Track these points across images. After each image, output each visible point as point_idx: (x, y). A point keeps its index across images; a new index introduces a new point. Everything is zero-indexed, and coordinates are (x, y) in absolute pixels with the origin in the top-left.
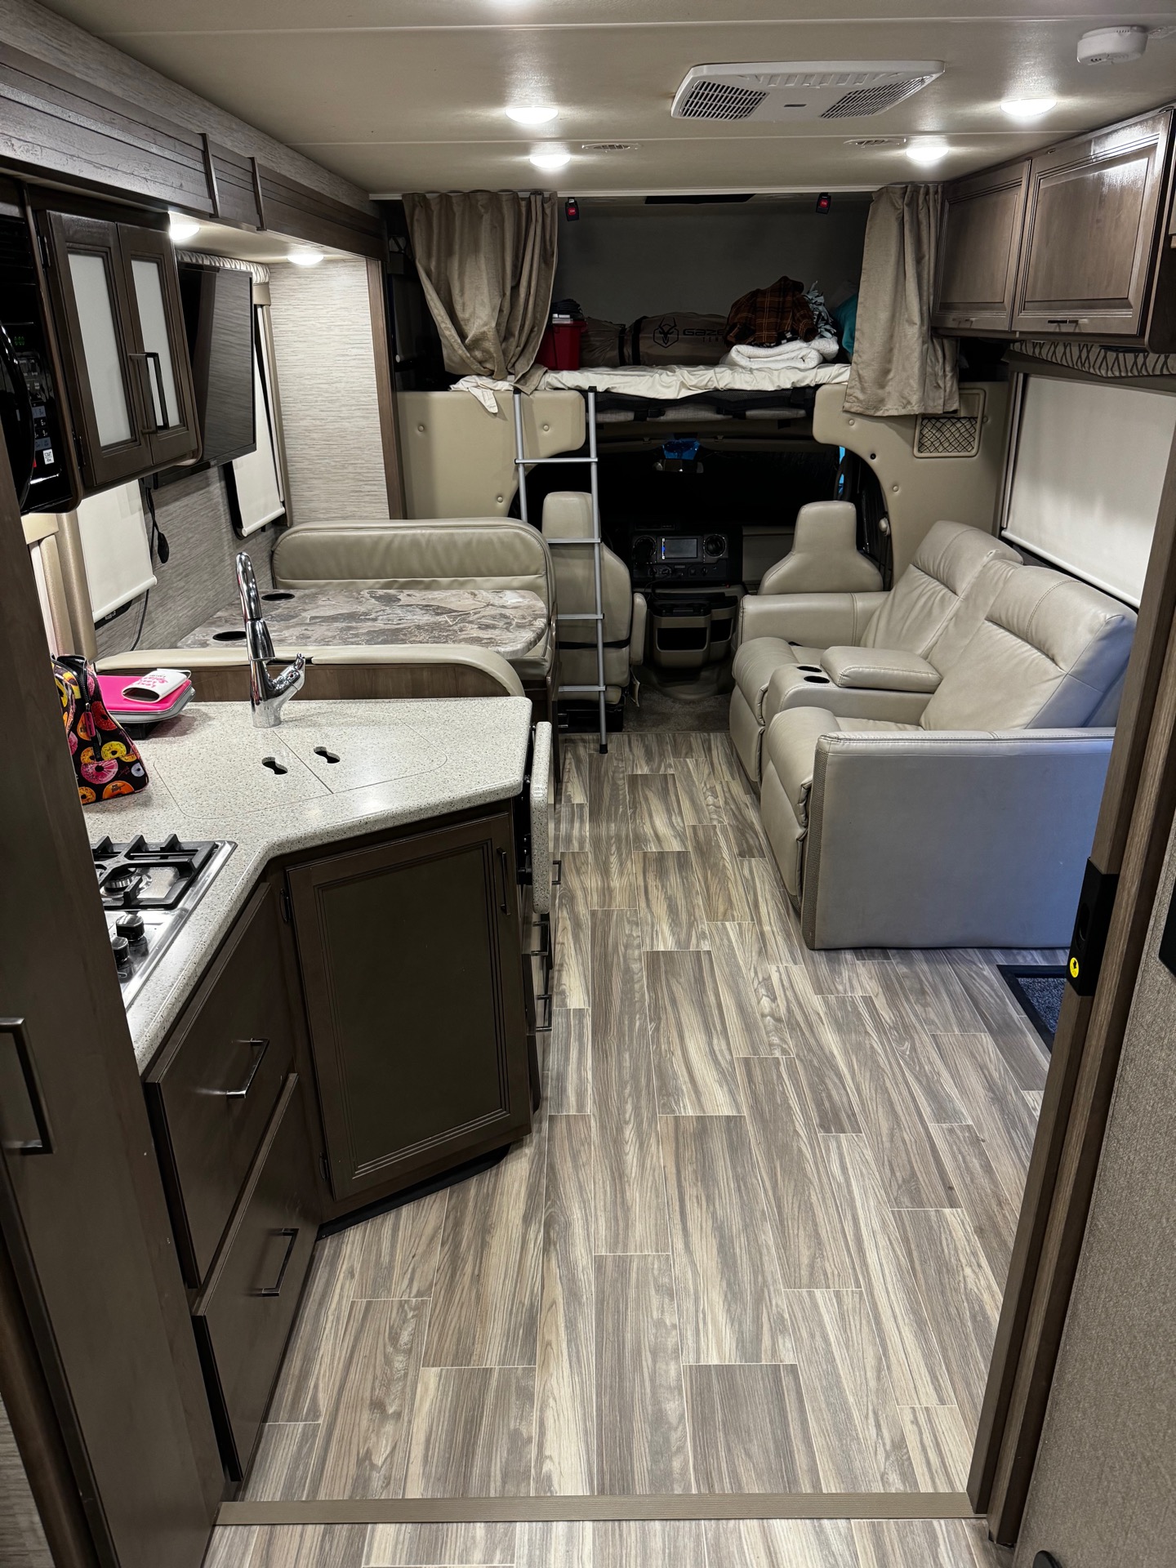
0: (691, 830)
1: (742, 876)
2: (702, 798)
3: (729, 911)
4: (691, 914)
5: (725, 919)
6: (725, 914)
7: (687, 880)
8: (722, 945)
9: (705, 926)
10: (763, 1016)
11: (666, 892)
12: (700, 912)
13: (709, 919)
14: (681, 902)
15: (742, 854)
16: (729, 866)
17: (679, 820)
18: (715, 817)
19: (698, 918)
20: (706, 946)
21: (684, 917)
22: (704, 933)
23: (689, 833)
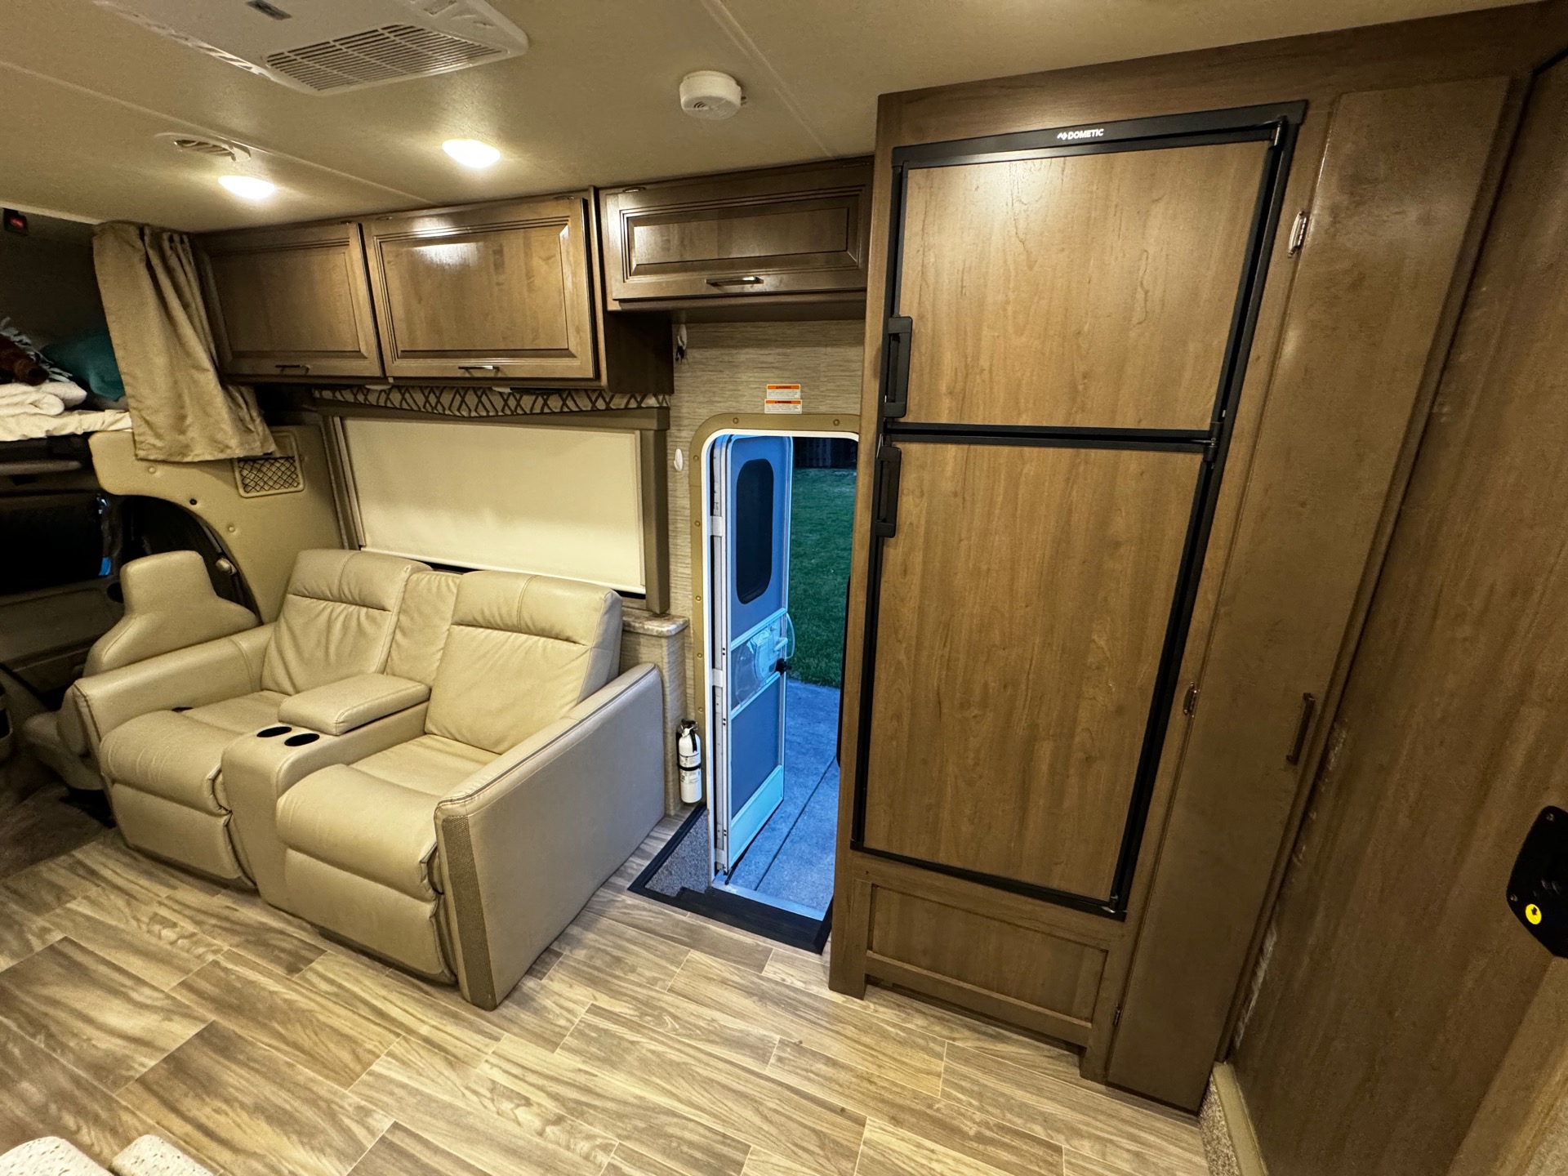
0: (184, 992)
1: (325, 995)
2: (154, 940)
3: (360, 1051)
4: (314, 1101)
5: (365, 1066)
6: (358, 1059)
7: (255, 1061)
8: (399, 1100)
9: (350, 1098)
10: (541, 1134)
11: (243, 1106)
12: (325, 1086)
13: (346, 1085)
14: (281, 1098)
15: (292, 969)
16: (292, 996)
17: (147, 991)
18: (201, 950)
19: (329, 1096)
20: (382, 1123)
21: (308, 1113)
22: (360, 1108)
23: (184, 997)
